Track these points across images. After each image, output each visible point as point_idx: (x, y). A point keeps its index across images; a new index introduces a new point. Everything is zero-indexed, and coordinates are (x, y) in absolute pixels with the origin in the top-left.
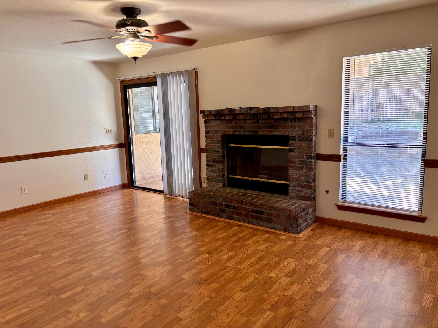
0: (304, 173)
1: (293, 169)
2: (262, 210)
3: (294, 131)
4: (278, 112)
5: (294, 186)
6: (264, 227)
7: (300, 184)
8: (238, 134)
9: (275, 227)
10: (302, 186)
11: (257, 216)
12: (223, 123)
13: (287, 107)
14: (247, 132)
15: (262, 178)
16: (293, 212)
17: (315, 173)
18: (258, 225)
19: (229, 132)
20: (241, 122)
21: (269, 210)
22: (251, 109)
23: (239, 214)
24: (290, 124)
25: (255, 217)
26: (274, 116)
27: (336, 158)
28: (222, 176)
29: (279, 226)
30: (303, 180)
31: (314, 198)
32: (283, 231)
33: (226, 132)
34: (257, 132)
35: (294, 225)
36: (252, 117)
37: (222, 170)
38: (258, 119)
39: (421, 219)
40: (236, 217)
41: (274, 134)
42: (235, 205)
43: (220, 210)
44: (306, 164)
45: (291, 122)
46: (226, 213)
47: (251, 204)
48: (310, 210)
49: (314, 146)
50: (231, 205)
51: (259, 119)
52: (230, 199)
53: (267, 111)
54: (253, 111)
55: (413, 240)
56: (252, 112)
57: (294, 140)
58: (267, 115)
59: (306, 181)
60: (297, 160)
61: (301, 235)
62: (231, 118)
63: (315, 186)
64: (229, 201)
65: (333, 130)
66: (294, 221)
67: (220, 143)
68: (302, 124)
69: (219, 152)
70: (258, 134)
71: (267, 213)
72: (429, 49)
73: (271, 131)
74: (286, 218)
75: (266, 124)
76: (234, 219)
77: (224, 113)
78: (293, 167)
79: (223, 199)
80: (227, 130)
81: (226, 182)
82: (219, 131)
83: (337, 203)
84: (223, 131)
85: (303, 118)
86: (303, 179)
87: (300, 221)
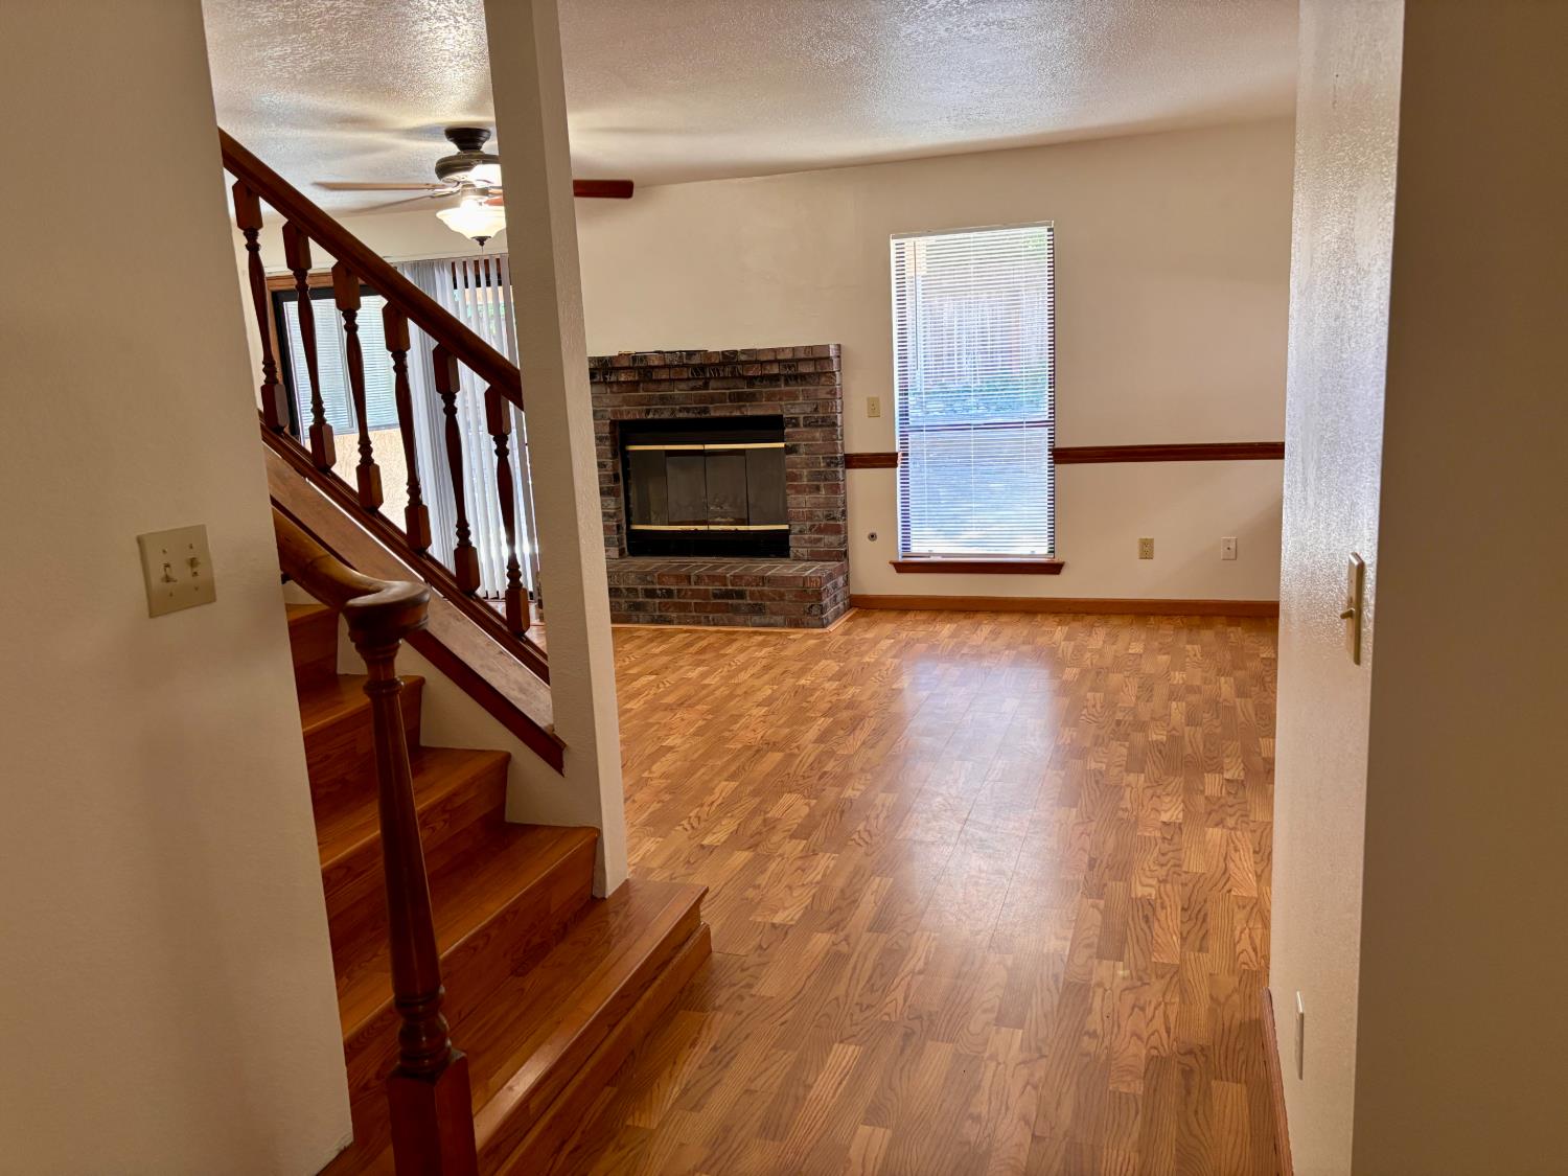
0: (821, 500)
1: (798, 492)
2: (741, 588)
3: (794, 404)
4: (757, 362)
5: (801, 532)
6: (747, 626)
7: (813, 526)
8: (657, 417)
9: (772, 621)
10: (820, 530)
11: (727, 604)
12: (612, 392)
13: (779, 349)
14: (680, 411)
15: (719, 524)
16: (811, 581)
17: (845, 496)
18: (731, 623)
19: (632, 413)
20: (664, 386)
21: (757, 585)
22: (690, 354)
23: (684, 607)
24: (783, 388)
25: (727, 609)
26: (747, 371)
27: (888, 460)
28: (615, 528)
29: (780, 619)
30: (820, 515)
31: (845, 554)
32: (790, 626)
33: (621, 413)
34: (706, 410)
35: (815, 611)
36: (692, 374)
37: (615, 513)
38: (706, 378)
39: (1053, 568)
40: (674, 615)
41: (749, 414)
42: (672, 587)
43: (630, 607)
44: (826, 479)
45: (787, 384)
46: (646, 610)
47: (713, 579)
48: (841, 580)
49: (840, 438)
50: (661, 589)
51: (710, 378)
52: (656, 575)
53: (729, 358)
54: (696, 360)
55: (1042, 612)
56: (693, 362)
57: (796, 425)
58: (728, 369)
59: (829, 517)
60: (805, 472)
61: (831, 628)
62: (637, 378)
63: (846, 527)
64: (656, 581)
65: (877, 399)
66: (815, 600)
67: (607, 443)
68: (811, 388)
69: (605, 466)
70: (708, 415)
71: (752, 593)
72: (1049, 230)
73: (739, 408)
74: (796, 596)
75: (728, 391)
76: (670, 622)
77: (617, 365)
78: (795, 487)
79: (640, 578)
80: (625, 408)
81: (625, 546)
82: (601, 413)
83: (894, 560)
84: (614, 413)
85: (813, 374)
86: (820, 513)
87: (826, 601)
